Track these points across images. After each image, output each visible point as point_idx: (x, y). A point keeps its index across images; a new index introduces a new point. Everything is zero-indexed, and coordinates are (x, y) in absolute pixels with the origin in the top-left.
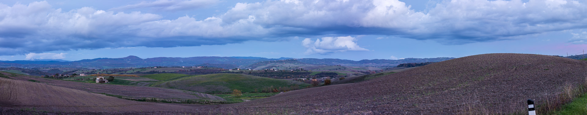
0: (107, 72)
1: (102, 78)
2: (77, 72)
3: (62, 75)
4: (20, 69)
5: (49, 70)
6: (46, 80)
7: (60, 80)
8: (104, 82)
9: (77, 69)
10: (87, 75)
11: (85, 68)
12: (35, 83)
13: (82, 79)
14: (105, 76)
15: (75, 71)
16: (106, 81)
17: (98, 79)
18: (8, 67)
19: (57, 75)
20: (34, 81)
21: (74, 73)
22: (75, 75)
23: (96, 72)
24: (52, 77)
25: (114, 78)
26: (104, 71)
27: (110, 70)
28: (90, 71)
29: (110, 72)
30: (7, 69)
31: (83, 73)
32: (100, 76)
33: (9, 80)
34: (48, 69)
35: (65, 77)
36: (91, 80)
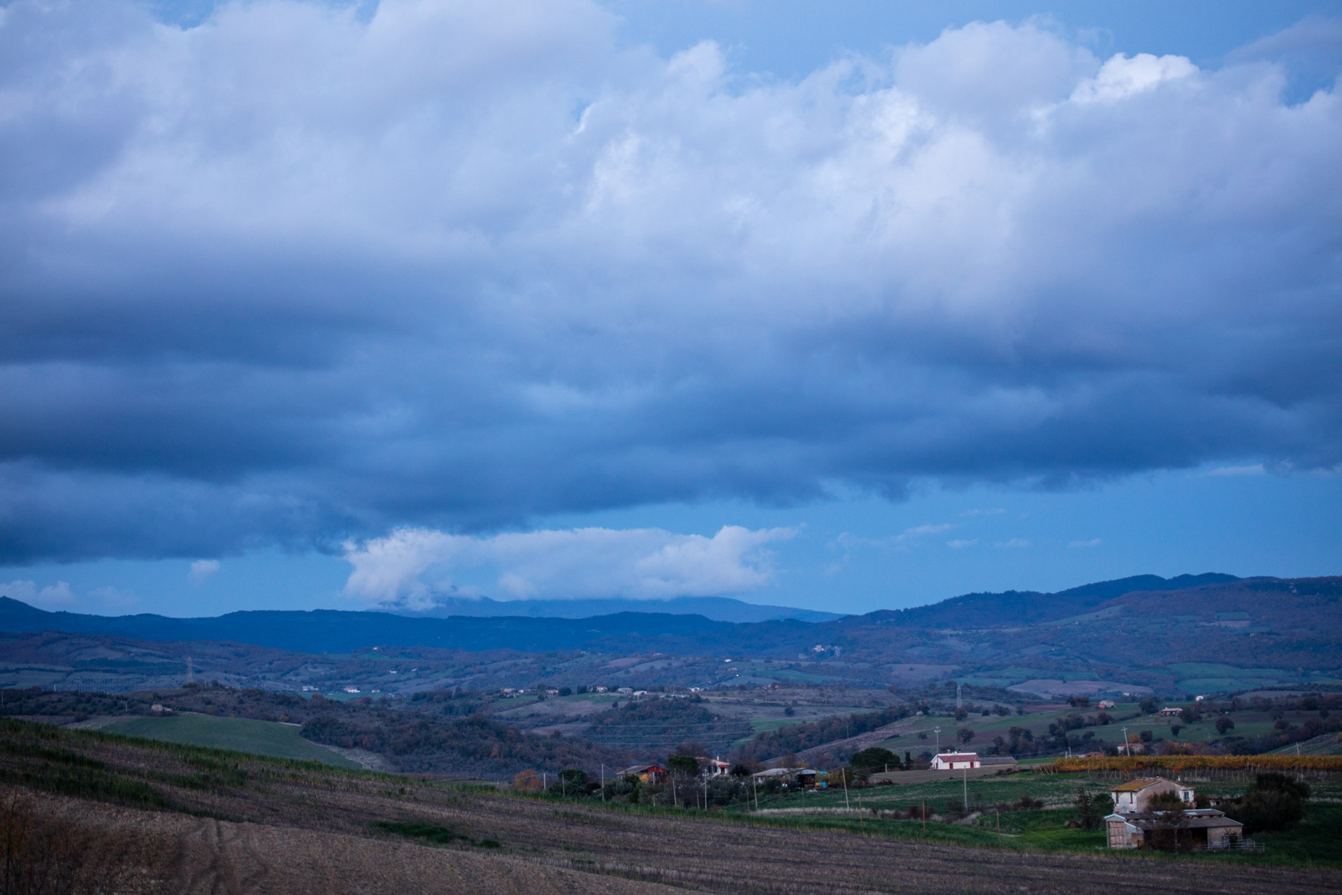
0: (1224, 726)
1: (1171, 798)
4: (287, 701)
5: (599, 718)
6: (572, 819)
7: (716, 827)
8: (1201, 834)
9: (895, 702)
10: (1009, 762)
11: (983, 693)
12: (447, 852)
13: (957, 810)
14: (1204, 768)
15: (885, 720)
16: (1220, 831)
17: (1128, 801)
18: (153, 684)
19: (689, 763)
20: (439, 834)
21: (864, 743)
23: (1101, 733)
25: (1303, 791)
26: (1189, 717)
27: (1266, 707)
28: (1039, 722)
29: (1263, 728)
30: (136, 706)
31: (966, 738)
32: (1155, 769)
34: (584, 706)
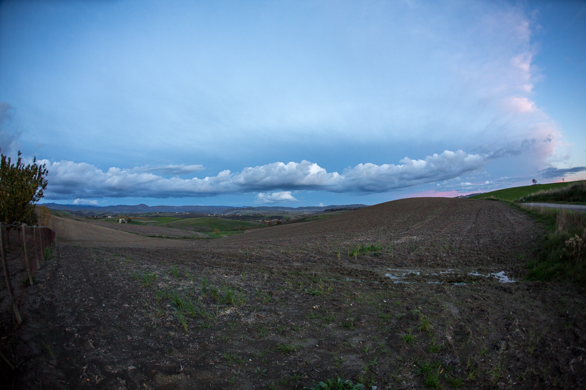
1: (123, 220)
2: (106, 214)
3: (97, 217)
6: (87, 220)
7: (96, 221)
8: (125, 222)
9: (106, 213)
10: (113, 217)
11: (111, 212)
12: (80, 222)
13: (110, 220)
14: (125, 218)
16: (126, 222)
17: (120, 220)
19: (94, 216)
20: (79, 220)
21: (104, 215)
22: (105, 217)
23: (118, 215)
24: (90, 218)
25: (131, 220)
26: (124, 214)
27: (128, 214)
28: (114, 214)
29: (128, 215)
31: (110, 215)
32: (122, 218)
33: (62, 218)
34: (87, 212)
35: (98, 218)
36: (116, 221)
